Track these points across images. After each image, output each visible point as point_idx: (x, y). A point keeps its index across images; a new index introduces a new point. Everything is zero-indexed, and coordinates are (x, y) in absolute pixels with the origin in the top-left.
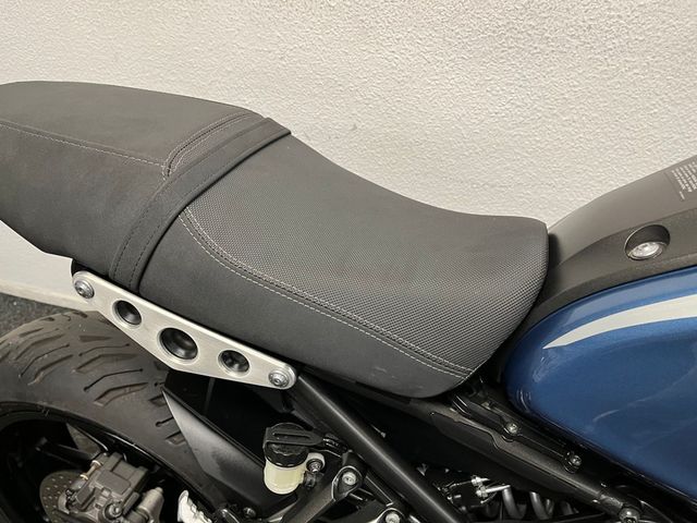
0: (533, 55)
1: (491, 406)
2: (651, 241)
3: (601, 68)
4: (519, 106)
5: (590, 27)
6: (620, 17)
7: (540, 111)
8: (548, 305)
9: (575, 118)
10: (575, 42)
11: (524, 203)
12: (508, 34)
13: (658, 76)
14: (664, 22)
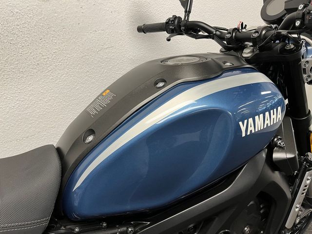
0: (19, 79)
1: (65, 227)
2: (90, 135)
3: (51, 78)
4: (23, 101)
5: (38, 64)
6: (48, 58)
7: (33, 100)
8: (67, 175)
9: (50, 98)
10: (35, 71)
11: (45, 139)
12: (3, 73)
13: (73, 76)
14: (65, 57)
